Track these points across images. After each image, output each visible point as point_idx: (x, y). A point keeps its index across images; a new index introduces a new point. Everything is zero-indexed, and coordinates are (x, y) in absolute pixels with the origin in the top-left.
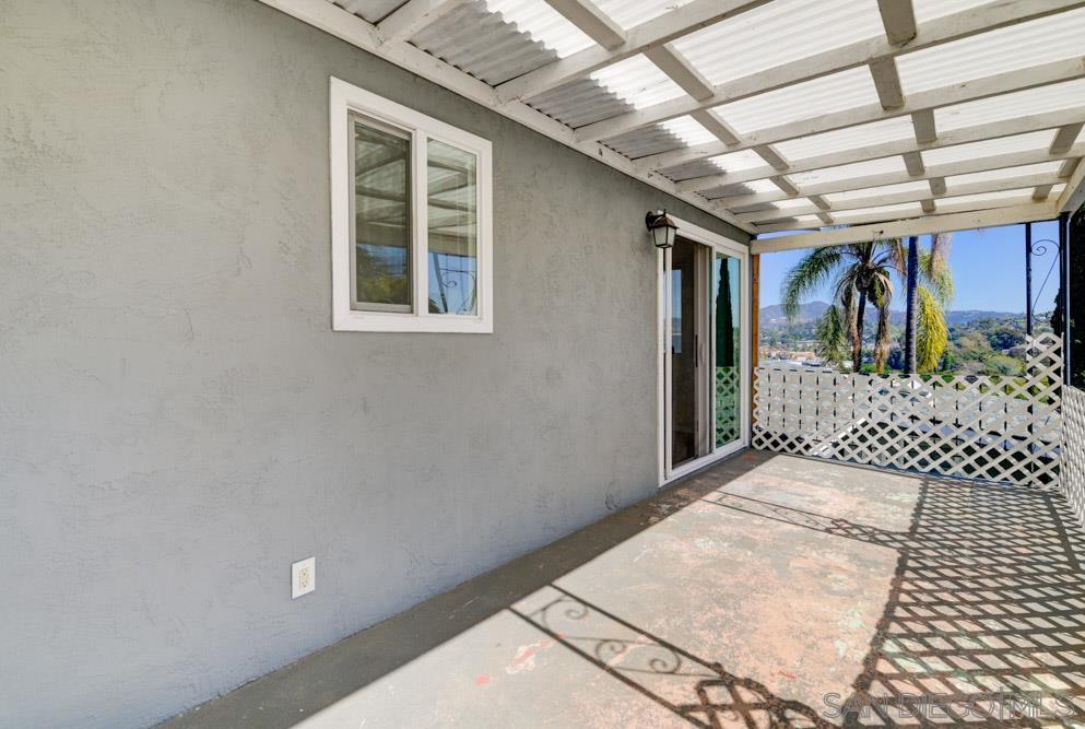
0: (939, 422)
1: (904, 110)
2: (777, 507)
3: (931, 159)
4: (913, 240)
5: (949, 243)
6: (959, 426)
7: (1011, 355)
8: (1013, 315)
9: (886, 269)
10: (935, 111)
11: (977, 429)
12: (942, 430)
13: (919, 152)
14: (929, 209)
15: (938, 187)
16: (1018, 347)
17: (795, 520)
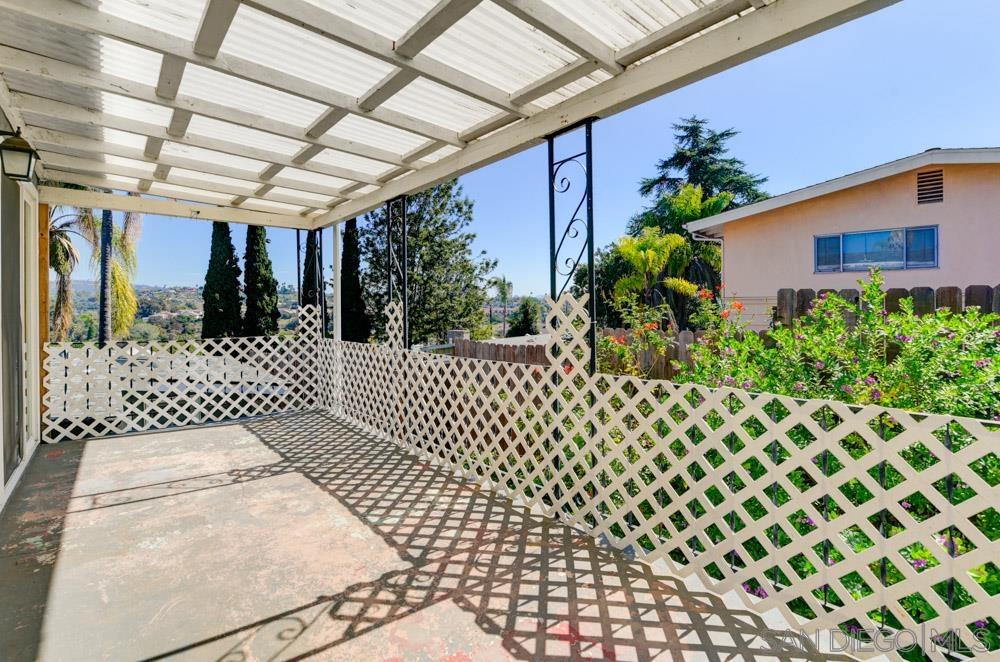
0: (175, 381)
1: (172, 104)
2: (170, 484)
3: (169, 150)
4: (107, 214)
5: (141, 222)
6: (192, 381)
7: (150, 322)
8: (148, 287)
9: (68, 234)
10: (194, 116)
11: (205, 381)
12: (178, 387)
13: (163, 140)
14: (144, 187)
15: (162, 174)
16: (156, 315)
17: (201, 486)
